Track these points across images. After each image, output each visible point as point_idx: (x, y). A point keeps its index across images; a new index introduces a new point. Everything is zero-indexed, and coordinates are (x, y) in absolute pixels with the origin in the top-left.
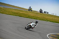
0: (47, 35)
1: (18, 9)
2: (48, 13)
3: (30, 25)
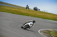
0: (39, 31)
1: (11, 6)
2: (39, 10)
3: (28, 25)
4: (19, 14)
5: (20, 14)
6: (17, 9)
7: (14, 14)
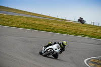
4: (48, 30)
5: (50, 30)
6: (44, 22)
7: (39, 30)
